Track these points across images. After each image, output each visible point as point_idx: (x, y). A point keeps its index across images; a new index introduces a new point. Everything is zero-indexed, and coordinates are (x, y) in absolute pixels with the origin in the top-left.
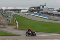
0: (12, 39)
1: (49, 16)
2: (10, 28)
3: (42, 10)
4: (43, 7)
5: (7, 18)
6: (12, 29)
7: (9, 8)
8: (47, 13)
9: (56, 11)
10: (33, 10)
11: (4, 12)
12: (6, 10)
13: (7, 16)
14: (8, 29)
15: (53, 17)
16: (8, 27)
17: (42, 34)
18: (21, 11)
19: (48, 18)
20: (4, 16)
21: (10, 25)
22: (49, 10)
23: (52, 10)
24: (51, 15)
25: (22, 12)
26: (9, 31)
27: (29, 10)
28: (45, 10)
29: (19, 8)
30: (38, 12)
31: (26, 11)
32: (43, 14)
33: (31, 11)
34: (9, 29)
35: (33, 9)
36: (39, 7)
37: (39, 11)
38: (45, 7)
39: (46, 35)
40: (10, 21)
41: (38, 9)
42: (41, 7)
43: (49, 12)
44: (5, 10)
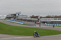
1: (24, 22)
3: (18, 17)
8: (21, 20)
9: (30, 17)
15: (27, 22)
17: (18, 36)
19: (23, 23)
22: (24, 17)
23: (26, 17)
24: (25, 21)
25: (1, 19)
27: (7, 17)
28: (20, 17)
31: (5, 18)
32: (19, 21)
33: (9, 18)
35: (10, 16)
36: (15, 15)
37: (15, 18)
38: (20, 14)
39: (21, 37)
41: (14, 16)
42: (17, 15)
43: (23, 19)
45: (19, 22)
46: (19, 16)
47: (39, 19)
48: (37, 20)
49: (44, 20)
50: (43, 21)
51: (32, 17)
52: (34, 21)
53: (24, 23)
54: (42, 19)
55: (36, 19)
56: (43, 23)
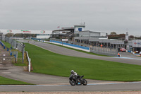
0: (20, 91)
2: (15, 70)
3: (78, 35)
4: (80, 30)
5: (11, 51)
6: (20, 72)
7: (14, 32)
9: (106, 37)
10: (59, 35)
11: (4, 39)
12: (8, 35)
13: (9, 47)
14: (12, 73)
15: (99, 48)
16: (11, 67)
18: (38, 37)
19: (89, 51)
20: (4, 48)
21: (15, 63)
22: (92, 35)
23: (97, 35)
24: (95, 45)
25: (40, 39)
26: (14, 76)
27: (53, 35)
28: (83, 36)
29: (33, 32)
30: (71, 38)
31: (48, 37)
32: (80, 44)
33: (57, 38)
34: (14, 72)
35: (61, 33)
36: (72, 30)
40: (17, 56)
41: (69, 34)
42: (77, 30)
43: (91, 40)
44: (6, 35)
45: (82, 47)
46: (80, 33)
47: (126, 42)
48: (123, 43)
49: (139, 43)
50: (137, 46)
51: (110, 37)
52: (115, 45)
53: (93, 51)
54: (134, 41)
55: (121, 42)
56: (135, 50)
